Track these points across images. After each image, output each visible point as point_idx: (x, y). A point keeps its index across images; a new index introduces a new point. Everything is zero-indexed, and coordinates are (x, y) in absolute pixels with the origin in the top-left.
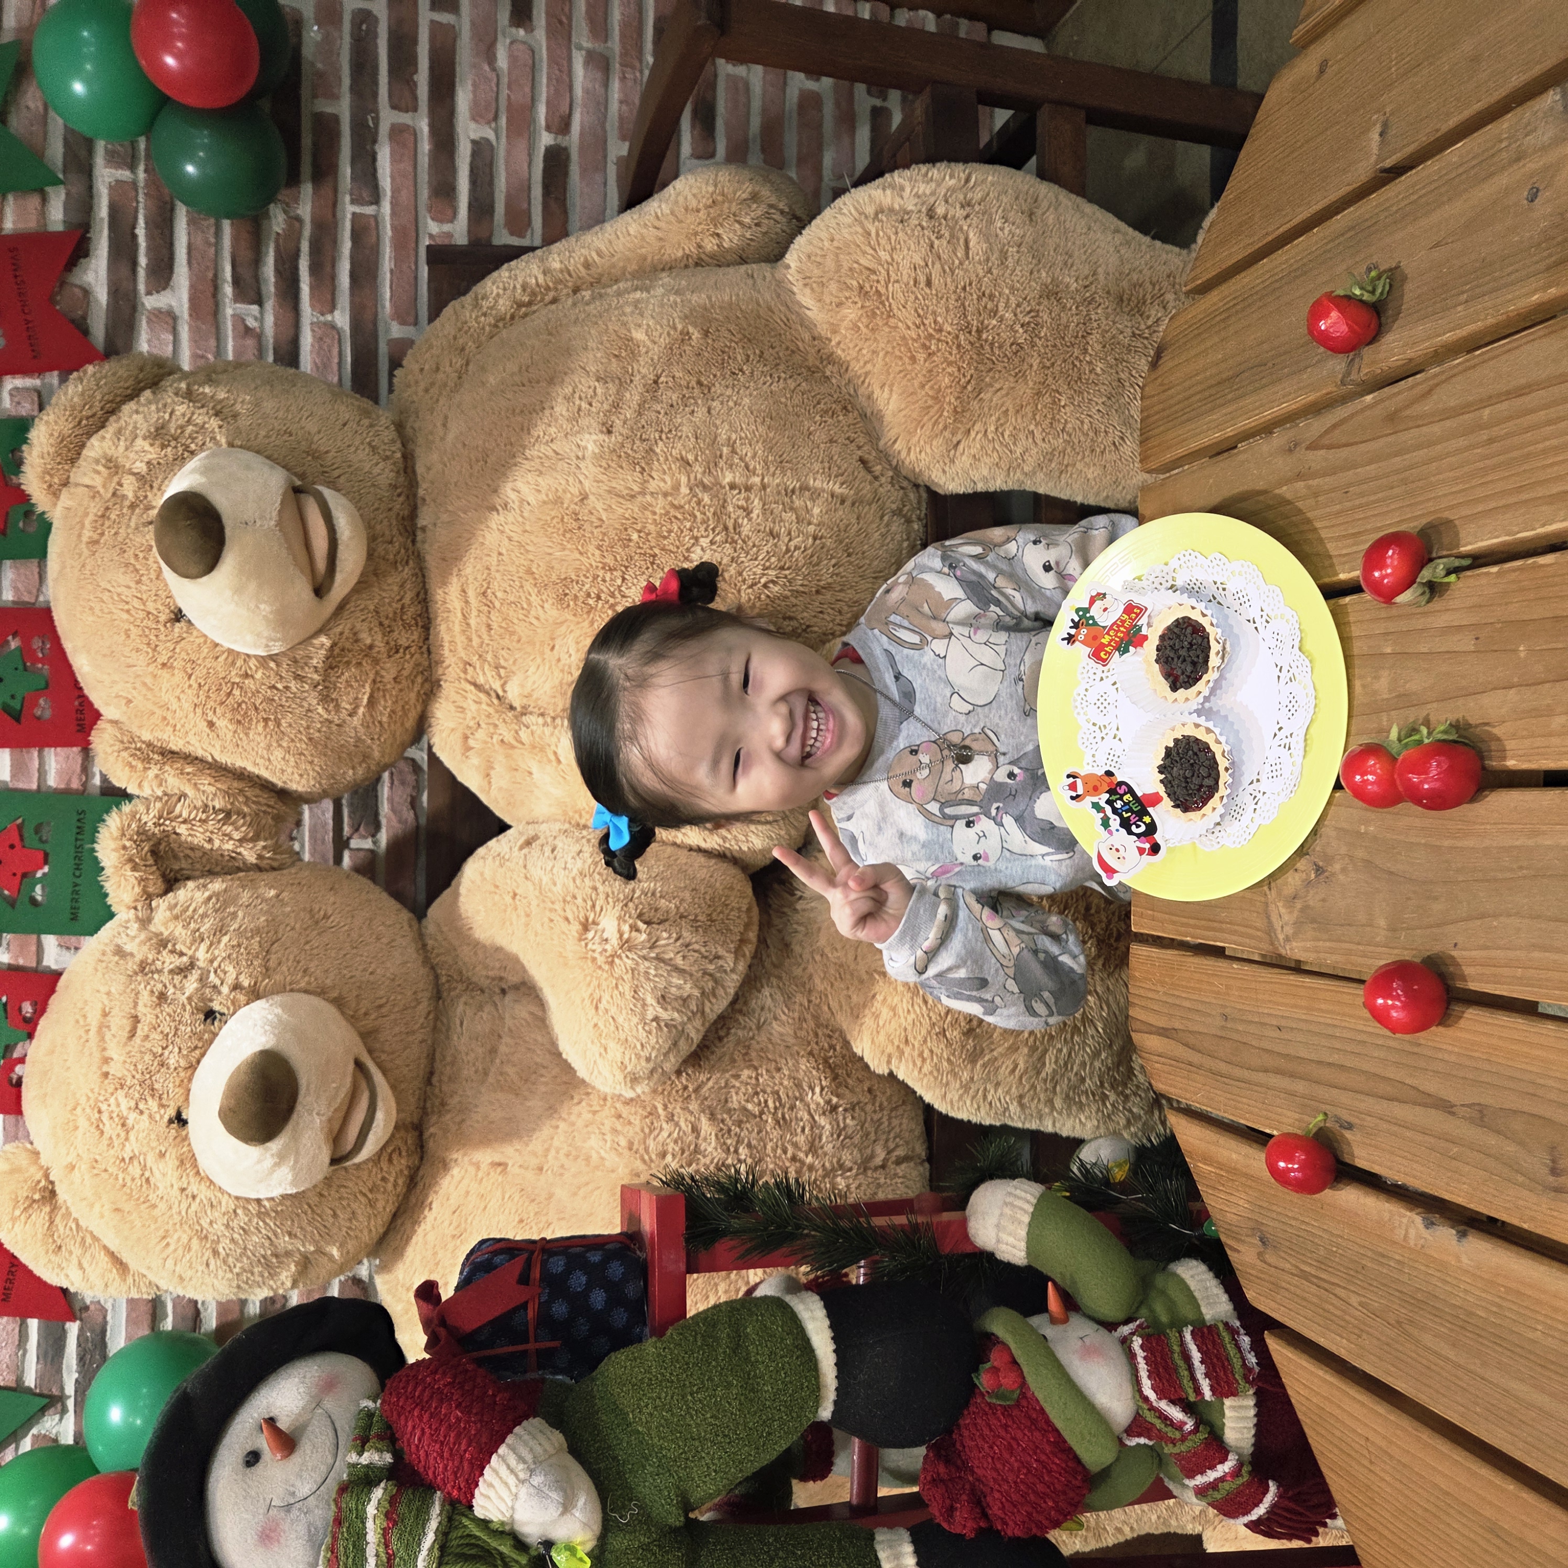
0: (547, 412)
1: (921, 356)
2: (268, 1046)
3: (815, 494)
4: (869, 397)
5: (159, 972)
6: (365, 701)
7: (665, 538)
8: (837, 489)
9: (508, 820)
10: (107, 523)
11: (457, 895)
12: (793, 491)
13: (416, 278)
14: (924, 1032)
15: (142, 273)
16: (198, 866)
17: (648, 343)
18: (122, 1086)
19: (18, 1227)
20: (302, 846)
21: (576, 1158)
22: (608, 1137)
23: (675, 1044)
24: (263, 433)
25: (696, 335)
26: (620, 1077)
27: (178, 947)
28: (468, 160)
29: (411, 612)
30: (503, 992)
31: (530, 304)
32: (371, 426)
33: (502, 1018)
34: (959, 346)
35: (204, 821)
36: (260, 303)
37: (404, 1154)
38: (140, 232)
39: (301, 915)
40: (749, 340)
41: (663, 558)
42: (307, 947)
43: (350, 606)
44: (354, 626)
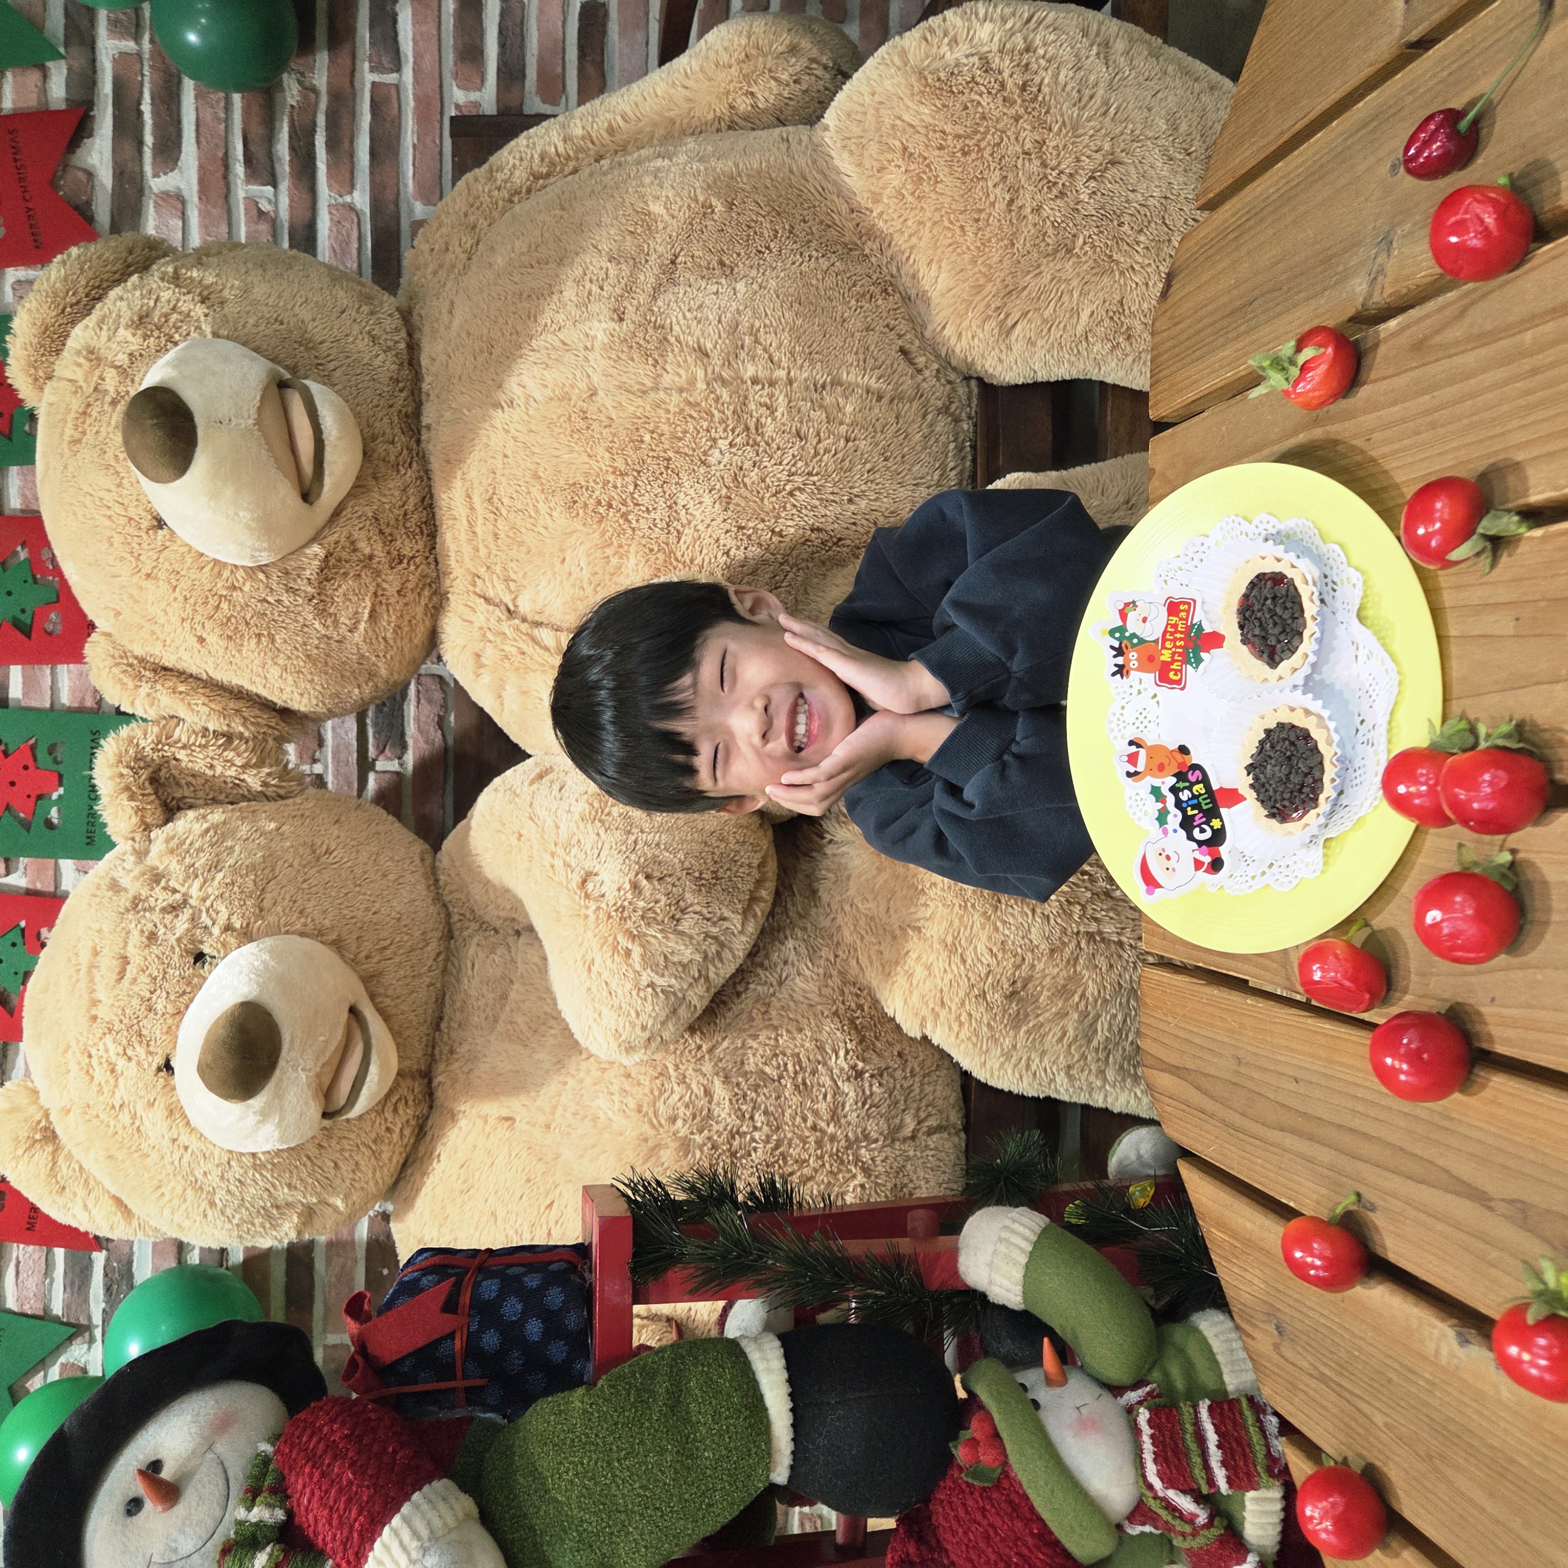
0: (555, 298)
1: (970, 230)
2: (250, 997)
3: (849, 390)
4: (914, 277)
5: (151, 909)
6: (366, 616)
7: (680, 439)
8: (874, 384)
9: (527, 750)
10: (89, 420)
11: (468, 828)
12: (823, 387)
13: (441, 152)
15: (148, 153)
16: (200, 794)
17: (666, 217)
18: (110, 1030)
20: (326, 767)
21: (585, 1117)
22: (616, 1098)
23: (674, 1012)
24: (251, 322)
25: (719, 207)
27: (173, 883)
28: (496, 19)
29: (414, 519)
30: (518, 933)
31: (548, 175)
33: (513, 961)
35: (204, 747)
36: (275, 185)
37: (410, 1103)
38: (146, 107)
39: (301, 851)
40: (779, 214)
41: (678, 462)
42: (305, 886)
43: (347, 513)
44: (350, 535)
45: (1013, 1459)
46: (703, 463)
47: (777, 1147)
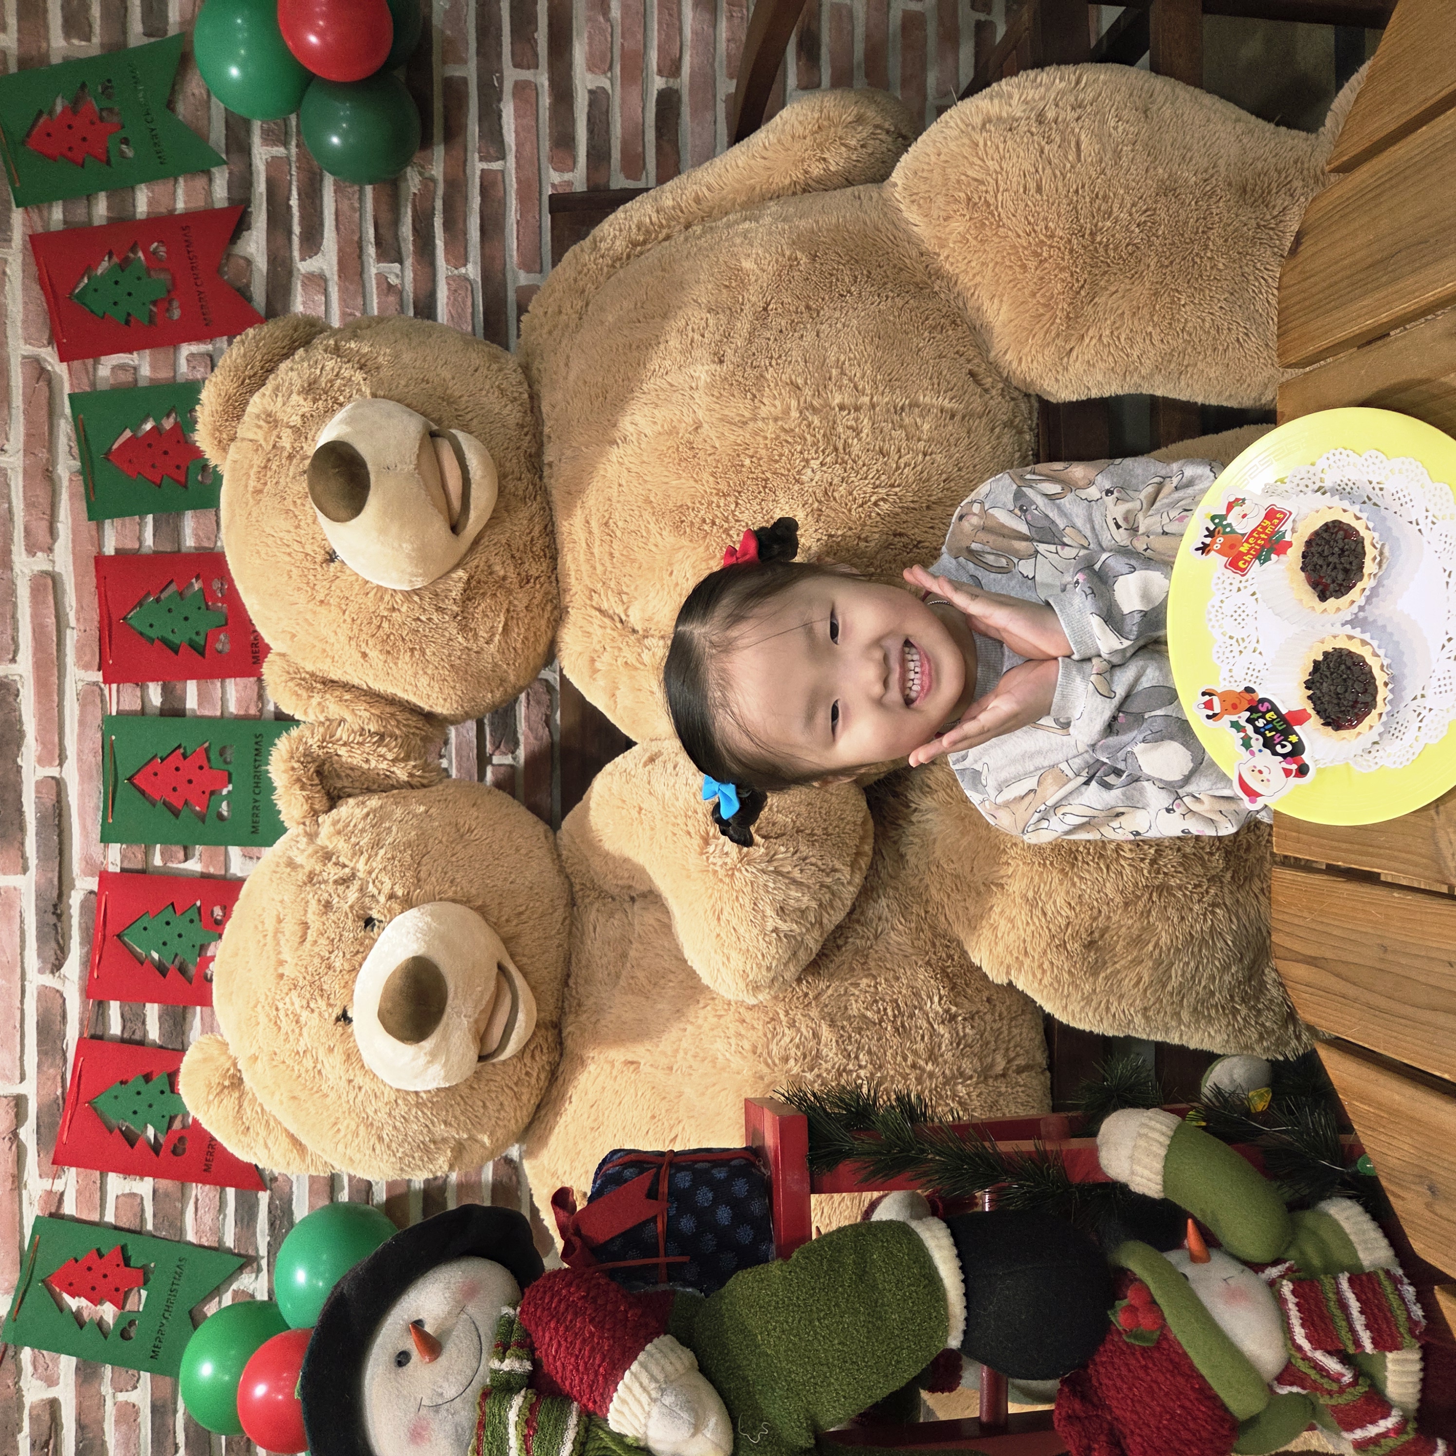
0: (662, 347)
2: (420, 953)
3: (925, 411)
4: (979, 310)
5: (325, 882)
6: (500, 629)
7: (776, 462)
8: (947, 404)
9: (633, 737)
10: (269, 474)
11: (587, 808)
12: (902, 409)
13: (540, 226)
14: (1043, 944)
15: (296, 240)
16: (357, 784)
17: (758, 272)
18: (295, 986)
19: (213, 1111)
20: (450, 763)
21: (704, 1059)
22: (733, 1041)
23: (795, 954)
24: (403, 383)
25: (804, 259)
26: (742, 985)
27: (342, 859)
28: (585, 110)
29: (539, 544)
30: (633, 899)
31: (645, 242)
32: (500, 370)
33: (631, 924)
35: (361, 744)
36: (401, 261)
37: (545, 1051)
38: (294, 202)
39: (448, 829)
40: (857, 261)
41: (775, 482)
42: (453, 859)
43: (485, 541)
44: (488, 560)
45: (1169, 1321)
46: (797, 481)
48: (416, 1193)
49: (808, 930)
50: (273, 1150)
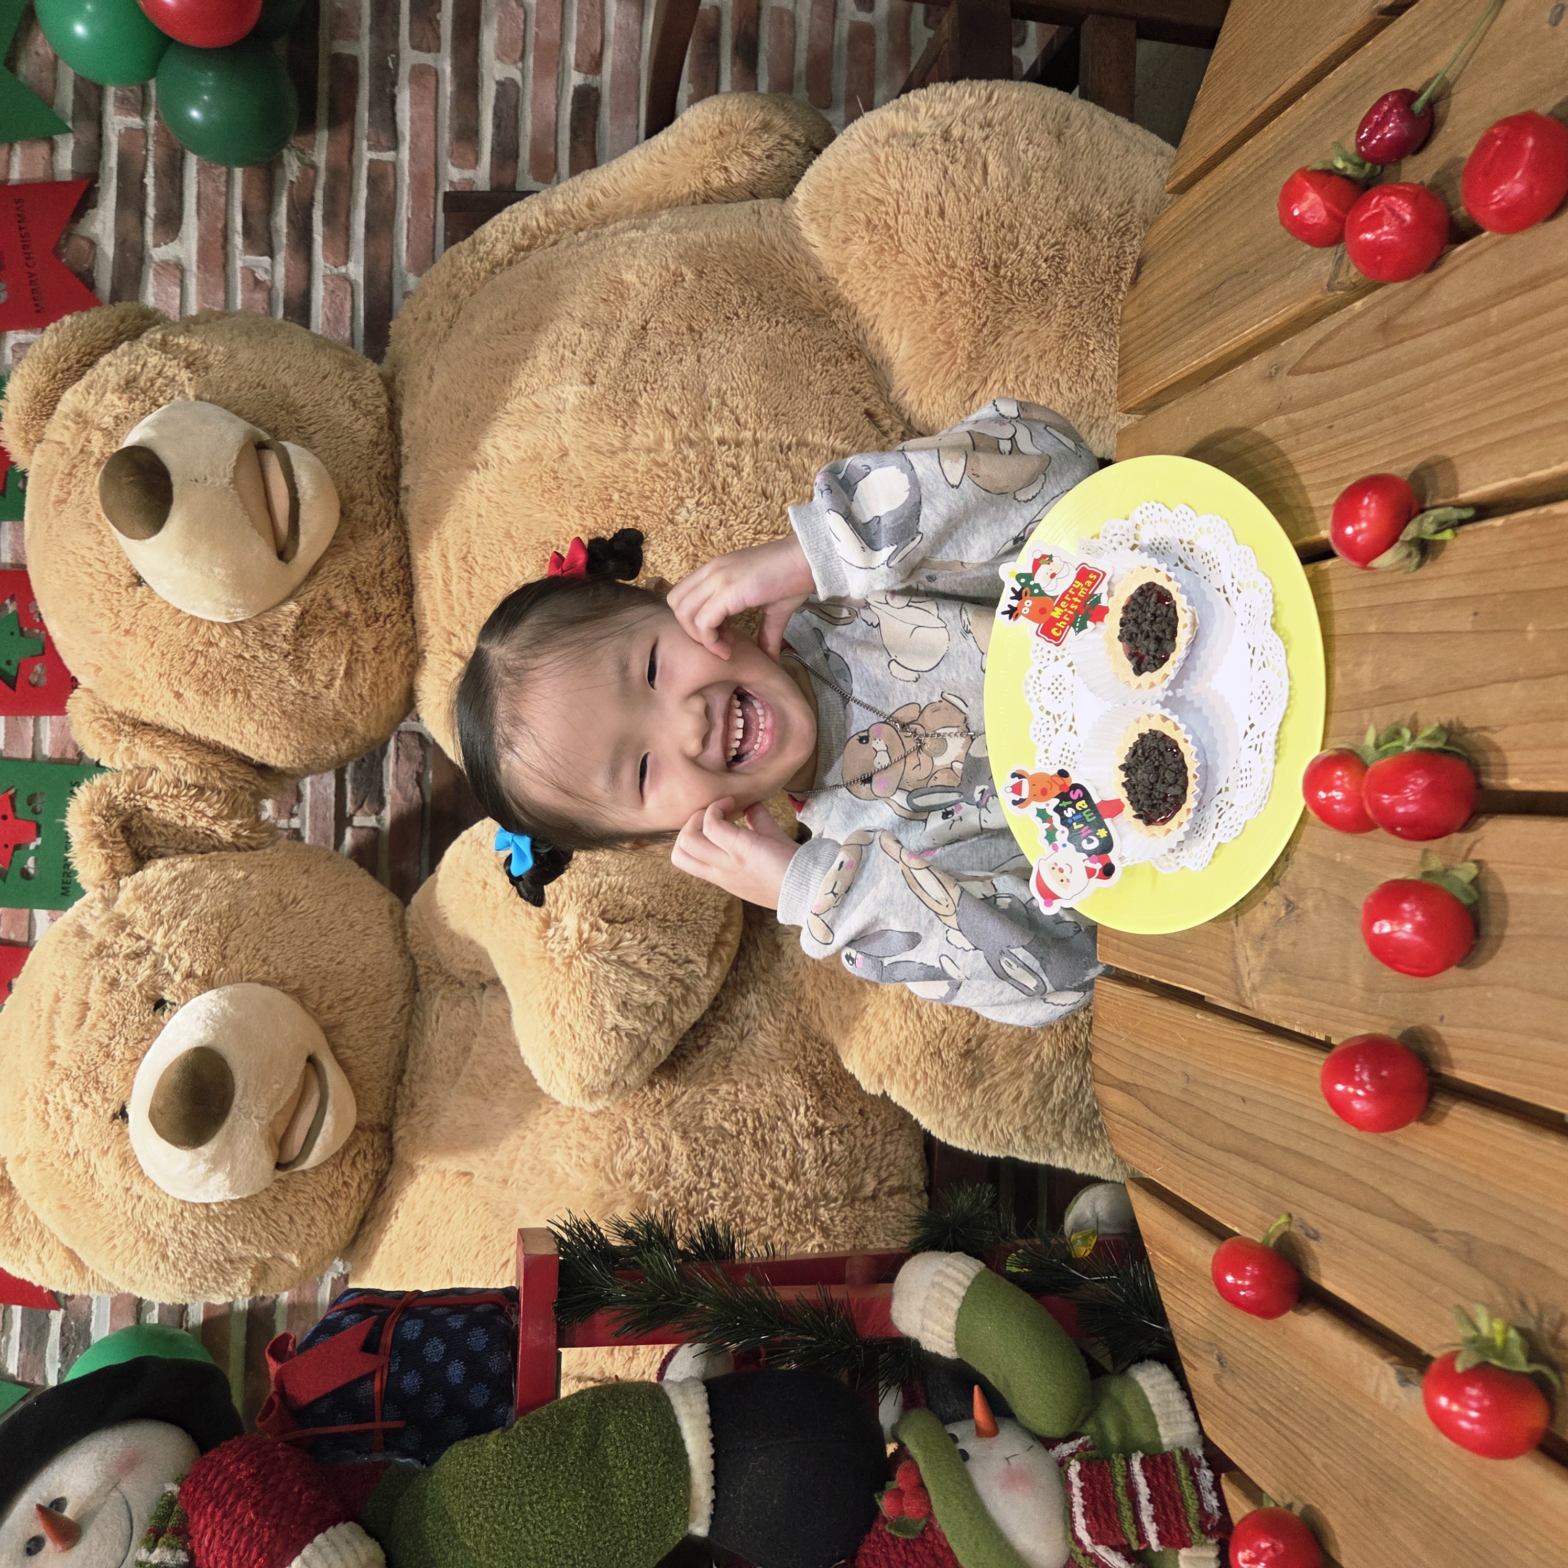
0: (530, 363)
1: (932, 296)
2: (204, 1043)
3: (814, 451)
4: (878, 343)
5: (115, 956)
6: (342, 673)
7: (648, 498)
8: (841, 445)
10: (74, 481)
11: (436, 881)
12: (789, 447)
13: (434, 227)
14: (917, 1052)
15: (150, 224)
16: (172, 844)
17: (638, 285)
18: (68, 1076)
20: (303, 822)
21: (542, 1172)
22: (574, 1152)
23: (639, 1055)
24: (234, 385)
25: (689, 275)
26: (577, 1090)
27: (138, 930)
28: (492, 101)
29: (391, 578)
30: (483, 987)
32: (354, 379)
33: (478, 1014)
34: (973, 283)
35: (177, 797)
36: (272, 255)
37: (369, 1157)
38: (149, 181)
39: (268, 900)
40: (747, 282)
41: (647, 521)
42: (270, 934)
43: (324, 571)
44: (327, 593)
45: (936, 1509)
46: (671, 521)
47: (735, 1204)
48: (239, 1313)
49: (655, 1028)
50: (47, 1265)
